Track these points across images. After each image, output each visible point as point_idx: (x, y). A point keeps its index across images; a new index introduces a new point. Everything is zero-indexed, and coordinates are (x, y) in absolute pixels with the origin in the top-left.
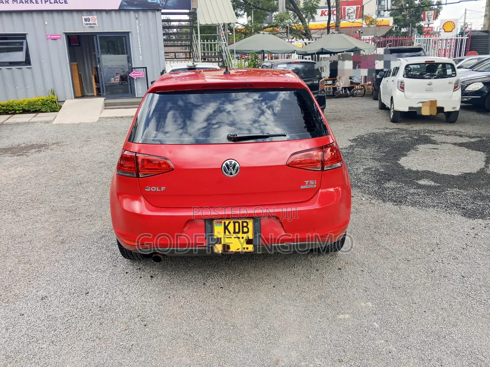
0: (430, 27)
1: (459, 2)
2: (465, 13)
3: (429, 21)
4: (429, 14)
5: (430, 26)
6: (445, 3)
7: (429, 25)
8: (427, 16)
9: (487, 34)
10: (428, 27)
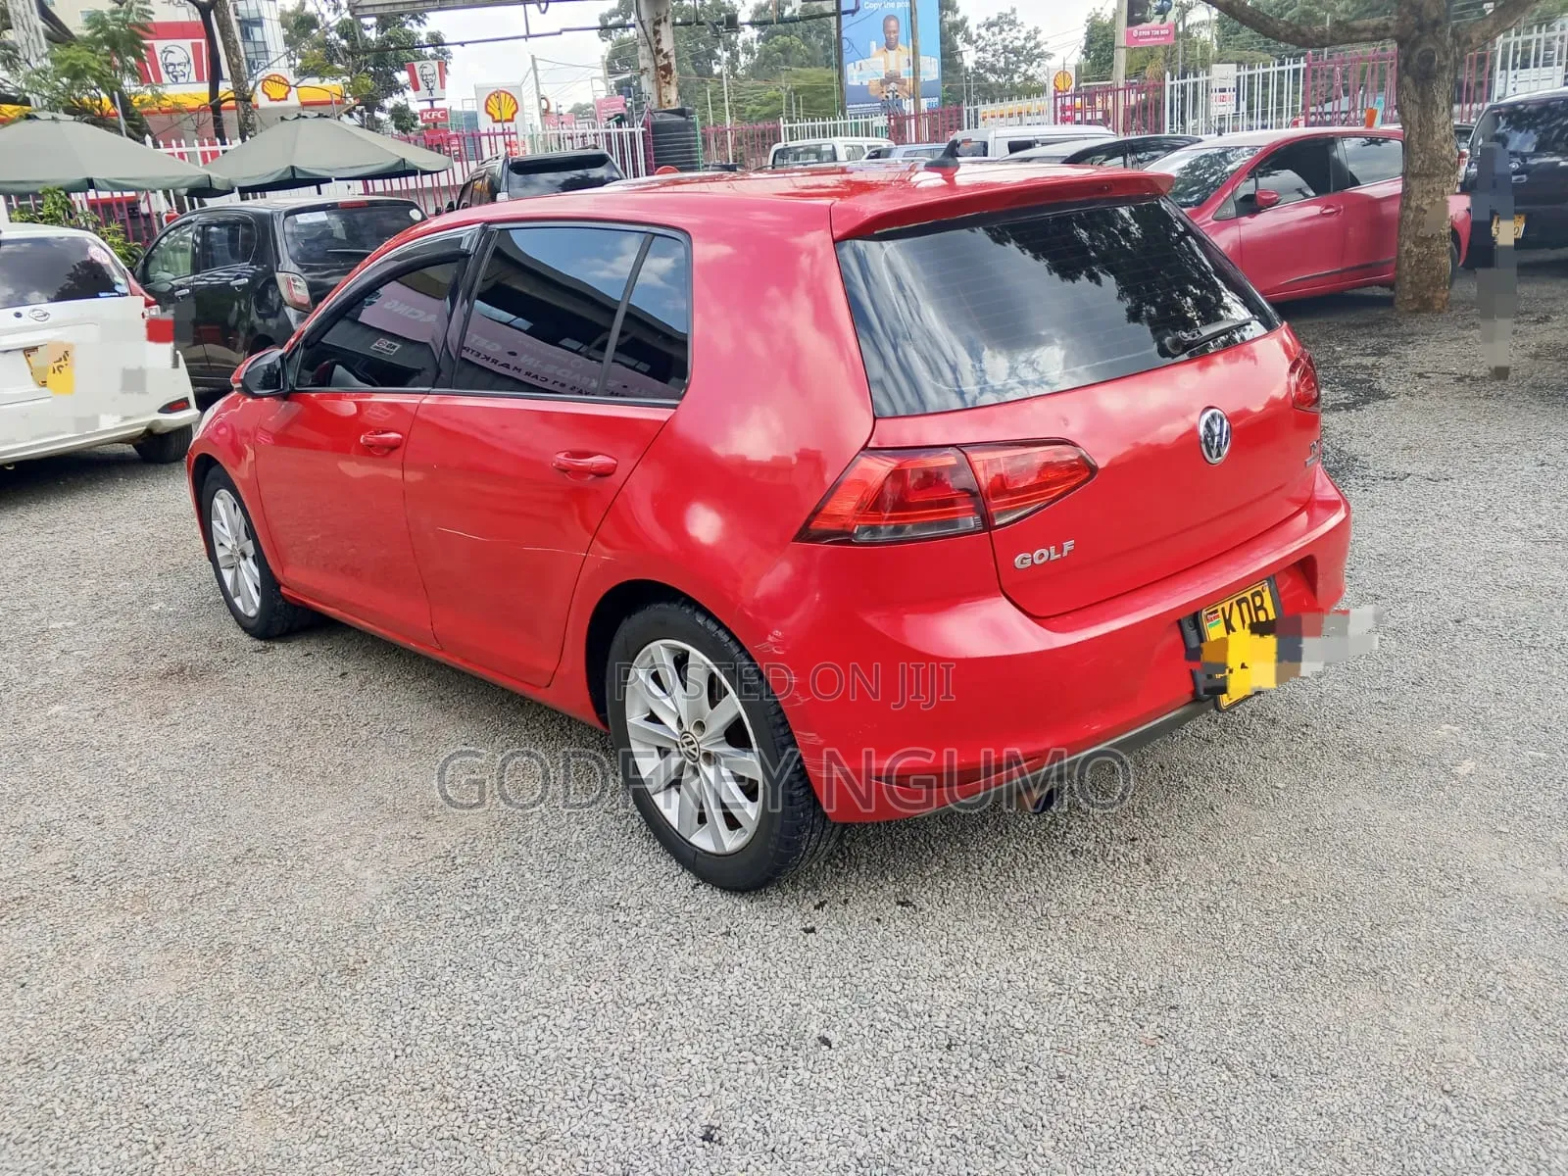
0: (438, 110)
1: (560, 33)
2: (535, 69)
3: (431, 90)
4: (425, 71)
5: (437, 105)
6: (524, 33)
7: (432, 101)
8: (422, 75)
9: (681, 119)
10: (432, 109)
